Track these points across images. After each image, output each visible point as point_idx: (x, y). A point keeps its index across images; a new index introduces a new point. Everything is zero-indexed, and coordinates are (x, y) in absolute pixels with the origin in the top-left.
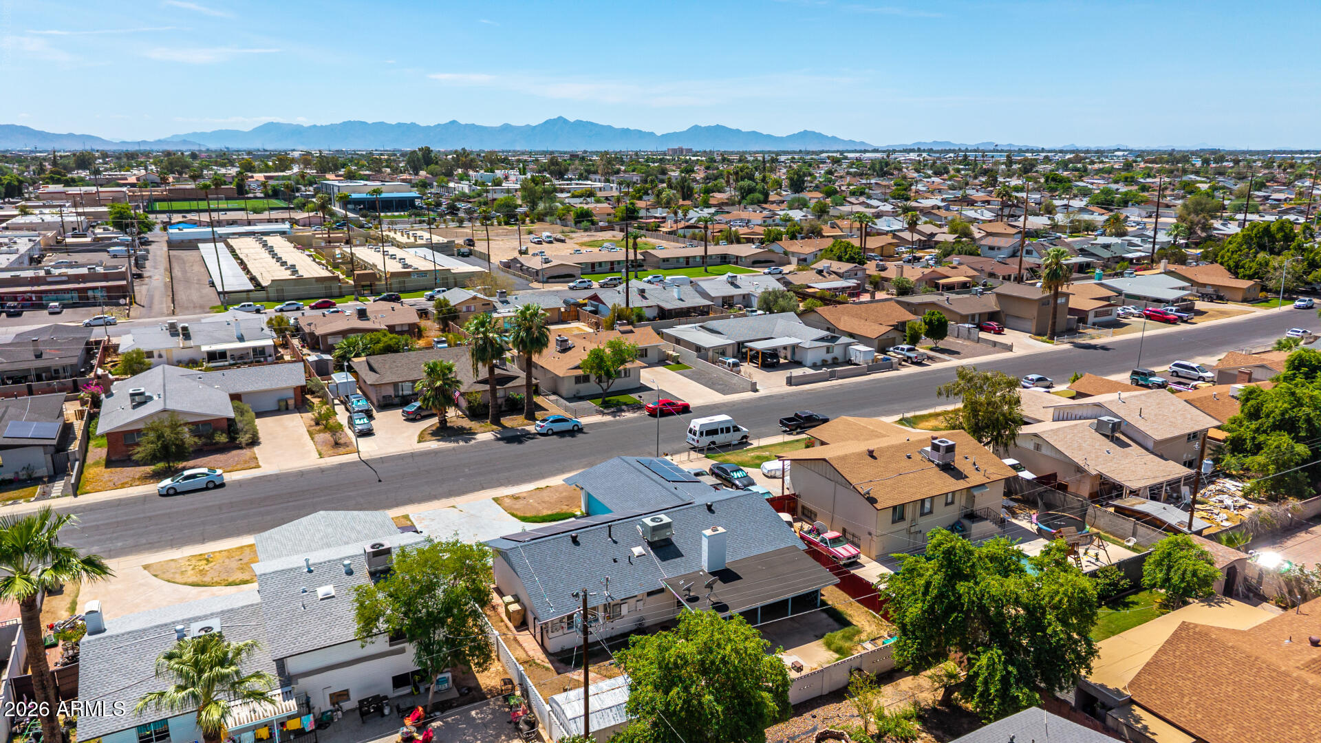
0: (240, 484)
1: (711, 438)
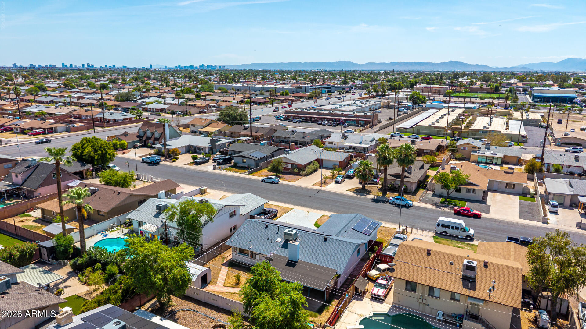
1: (444, 229)
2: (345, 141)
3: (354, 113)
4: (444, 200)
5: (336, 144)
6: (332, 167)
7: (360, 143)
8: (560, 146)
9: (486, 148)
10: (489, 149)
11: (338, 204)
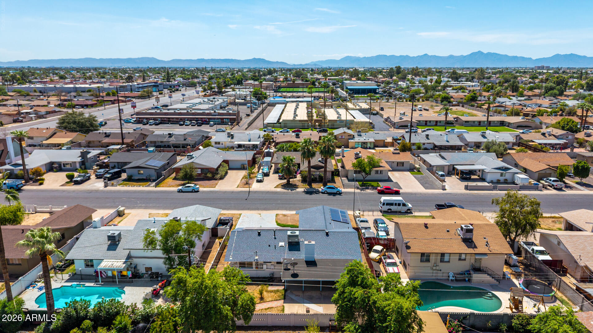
0: (204, 192)
1: (388, 207)
2: (233, 140)
3: (215, 112)
4: (361, 183)
5: (223, 143)
6: (240, 167)
7: (250, 141)
8: (399, 128)
9: (358, 135)
10: (360, 135)
11: (279, 202)
